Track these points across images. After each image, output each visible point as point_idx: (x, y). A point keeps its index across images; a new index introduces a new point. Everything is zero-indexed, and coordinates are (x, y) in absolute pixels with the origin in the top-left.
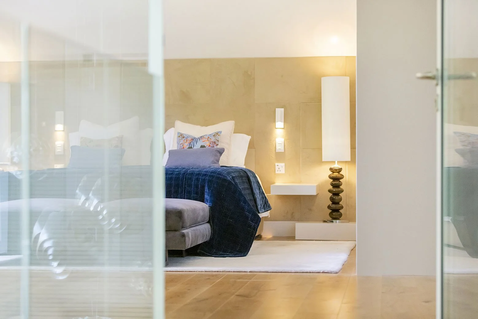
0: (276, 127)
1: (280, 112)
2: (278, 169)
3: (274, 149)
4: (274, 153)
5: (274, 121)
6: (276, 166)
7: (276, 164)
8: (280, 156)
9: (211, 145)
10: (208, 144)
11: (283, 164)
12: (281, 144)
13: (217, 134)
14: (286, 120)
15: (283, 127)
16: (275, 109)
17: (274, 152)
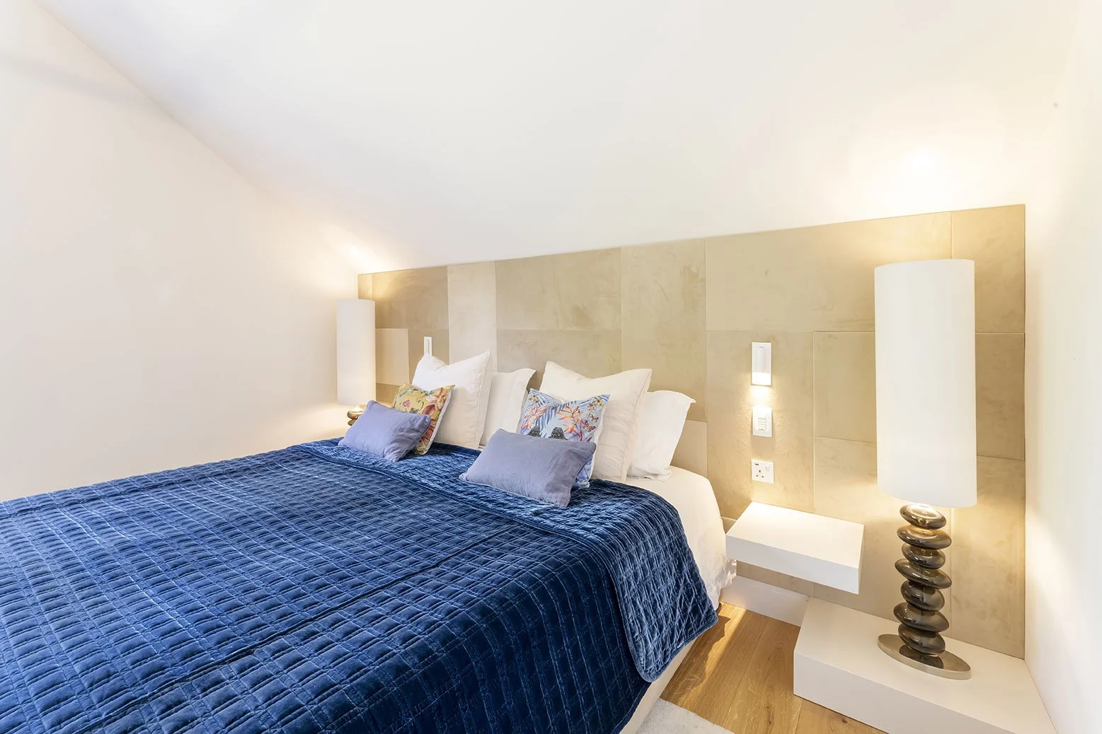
0: (753, 383)
1: (761, 351)
2: (758, 473)
3: (749, 427)
4: (749, 437)
5: (749, 370)
6: (753, 465)
7: (754, 461)
8: (762, 446)
9: (575, 429)
10: (570, 426)
11: (770, 464)
12: (765, 419)
13: (599, 401)
14: (776, 367)
15: (770, 384)
16: (751, 344)
17: (749, 434)
